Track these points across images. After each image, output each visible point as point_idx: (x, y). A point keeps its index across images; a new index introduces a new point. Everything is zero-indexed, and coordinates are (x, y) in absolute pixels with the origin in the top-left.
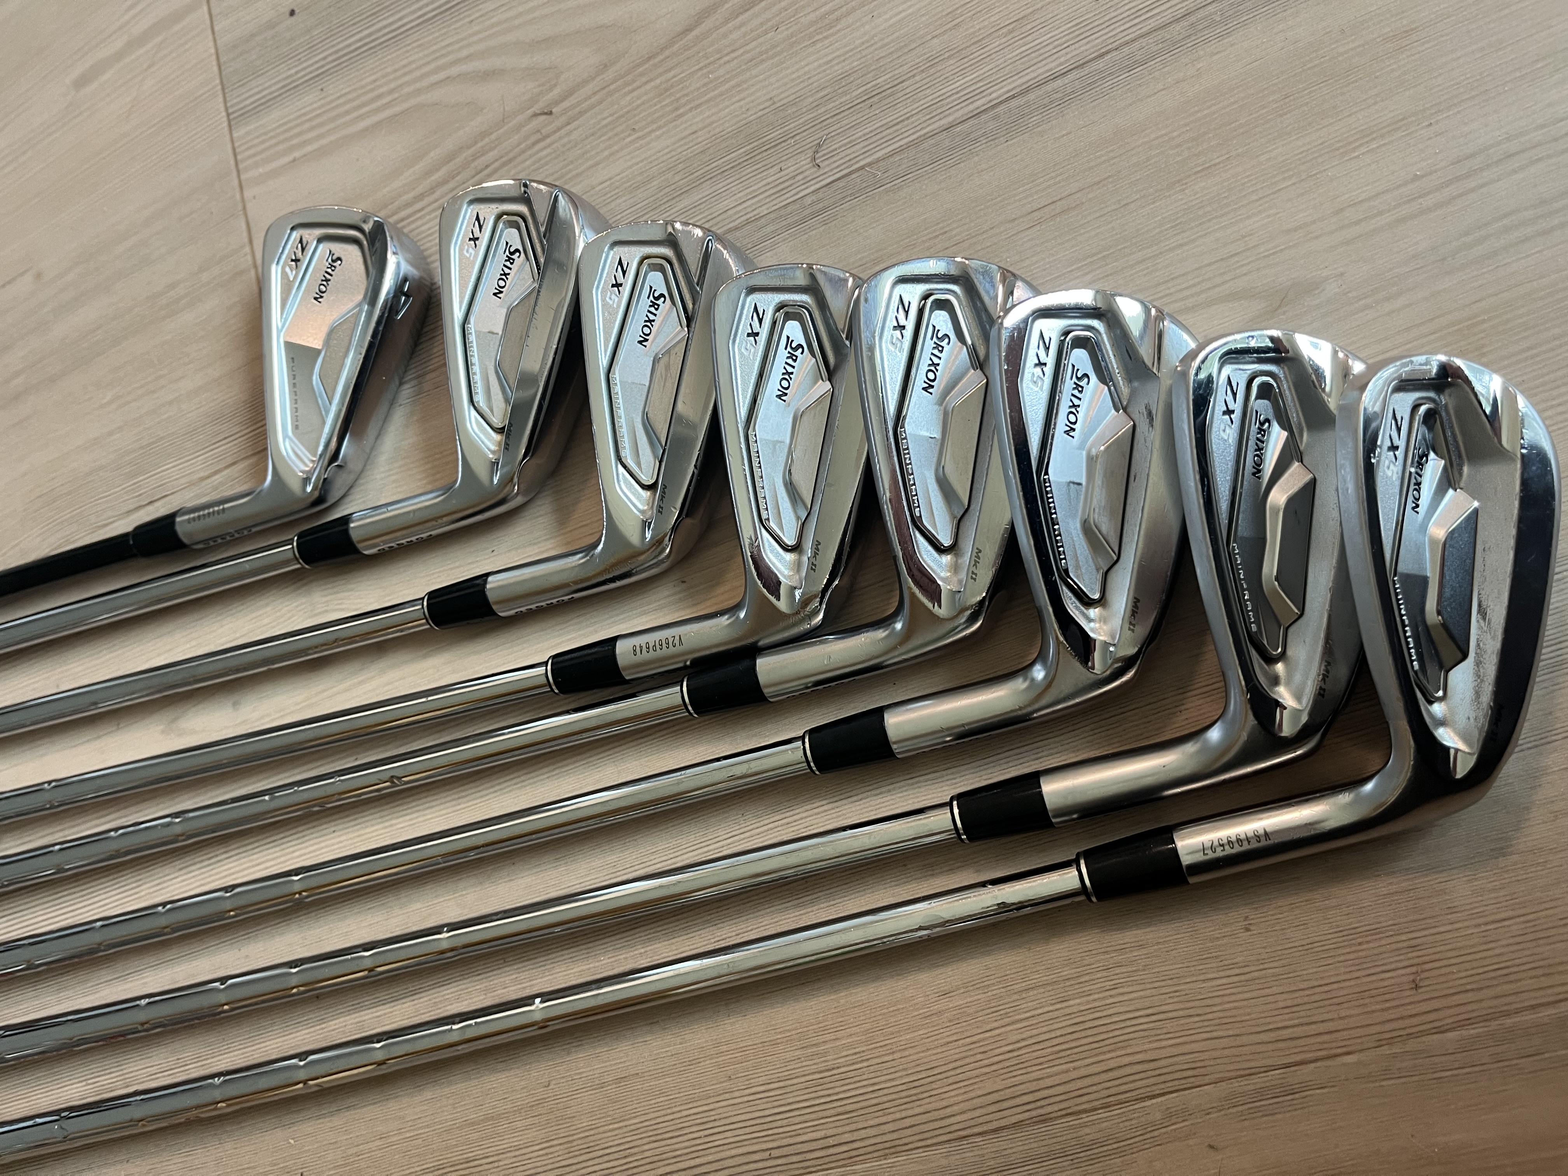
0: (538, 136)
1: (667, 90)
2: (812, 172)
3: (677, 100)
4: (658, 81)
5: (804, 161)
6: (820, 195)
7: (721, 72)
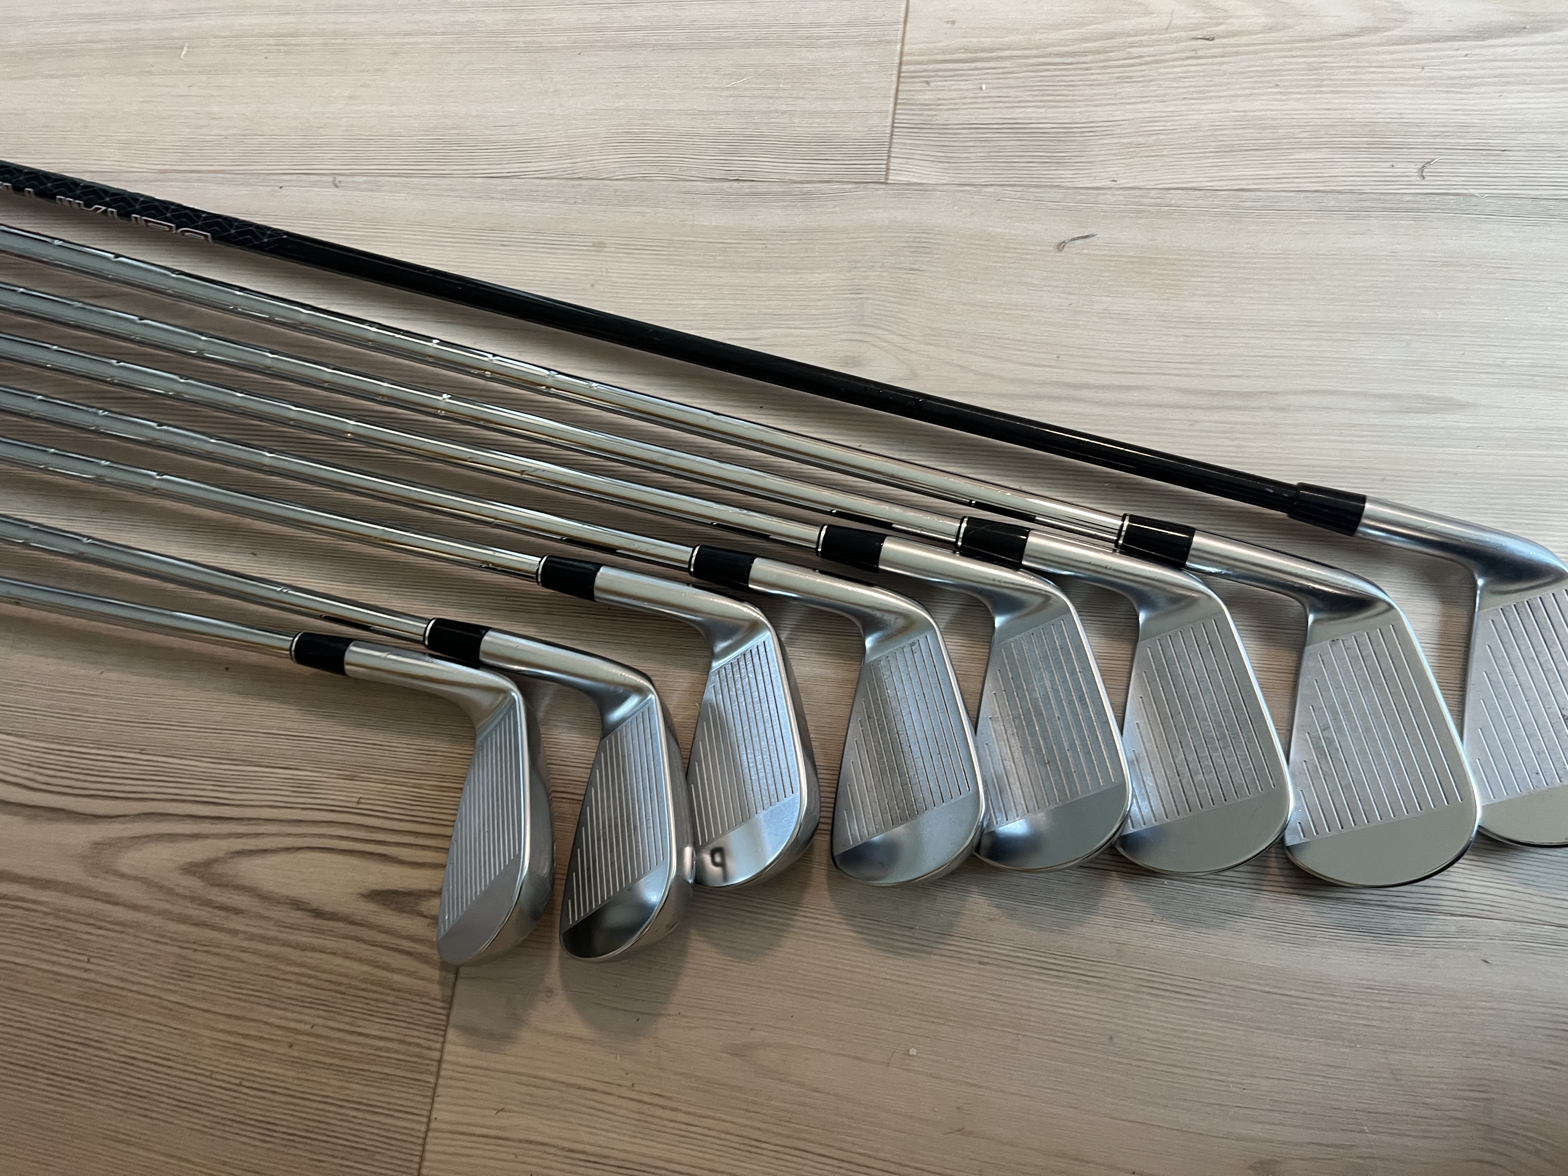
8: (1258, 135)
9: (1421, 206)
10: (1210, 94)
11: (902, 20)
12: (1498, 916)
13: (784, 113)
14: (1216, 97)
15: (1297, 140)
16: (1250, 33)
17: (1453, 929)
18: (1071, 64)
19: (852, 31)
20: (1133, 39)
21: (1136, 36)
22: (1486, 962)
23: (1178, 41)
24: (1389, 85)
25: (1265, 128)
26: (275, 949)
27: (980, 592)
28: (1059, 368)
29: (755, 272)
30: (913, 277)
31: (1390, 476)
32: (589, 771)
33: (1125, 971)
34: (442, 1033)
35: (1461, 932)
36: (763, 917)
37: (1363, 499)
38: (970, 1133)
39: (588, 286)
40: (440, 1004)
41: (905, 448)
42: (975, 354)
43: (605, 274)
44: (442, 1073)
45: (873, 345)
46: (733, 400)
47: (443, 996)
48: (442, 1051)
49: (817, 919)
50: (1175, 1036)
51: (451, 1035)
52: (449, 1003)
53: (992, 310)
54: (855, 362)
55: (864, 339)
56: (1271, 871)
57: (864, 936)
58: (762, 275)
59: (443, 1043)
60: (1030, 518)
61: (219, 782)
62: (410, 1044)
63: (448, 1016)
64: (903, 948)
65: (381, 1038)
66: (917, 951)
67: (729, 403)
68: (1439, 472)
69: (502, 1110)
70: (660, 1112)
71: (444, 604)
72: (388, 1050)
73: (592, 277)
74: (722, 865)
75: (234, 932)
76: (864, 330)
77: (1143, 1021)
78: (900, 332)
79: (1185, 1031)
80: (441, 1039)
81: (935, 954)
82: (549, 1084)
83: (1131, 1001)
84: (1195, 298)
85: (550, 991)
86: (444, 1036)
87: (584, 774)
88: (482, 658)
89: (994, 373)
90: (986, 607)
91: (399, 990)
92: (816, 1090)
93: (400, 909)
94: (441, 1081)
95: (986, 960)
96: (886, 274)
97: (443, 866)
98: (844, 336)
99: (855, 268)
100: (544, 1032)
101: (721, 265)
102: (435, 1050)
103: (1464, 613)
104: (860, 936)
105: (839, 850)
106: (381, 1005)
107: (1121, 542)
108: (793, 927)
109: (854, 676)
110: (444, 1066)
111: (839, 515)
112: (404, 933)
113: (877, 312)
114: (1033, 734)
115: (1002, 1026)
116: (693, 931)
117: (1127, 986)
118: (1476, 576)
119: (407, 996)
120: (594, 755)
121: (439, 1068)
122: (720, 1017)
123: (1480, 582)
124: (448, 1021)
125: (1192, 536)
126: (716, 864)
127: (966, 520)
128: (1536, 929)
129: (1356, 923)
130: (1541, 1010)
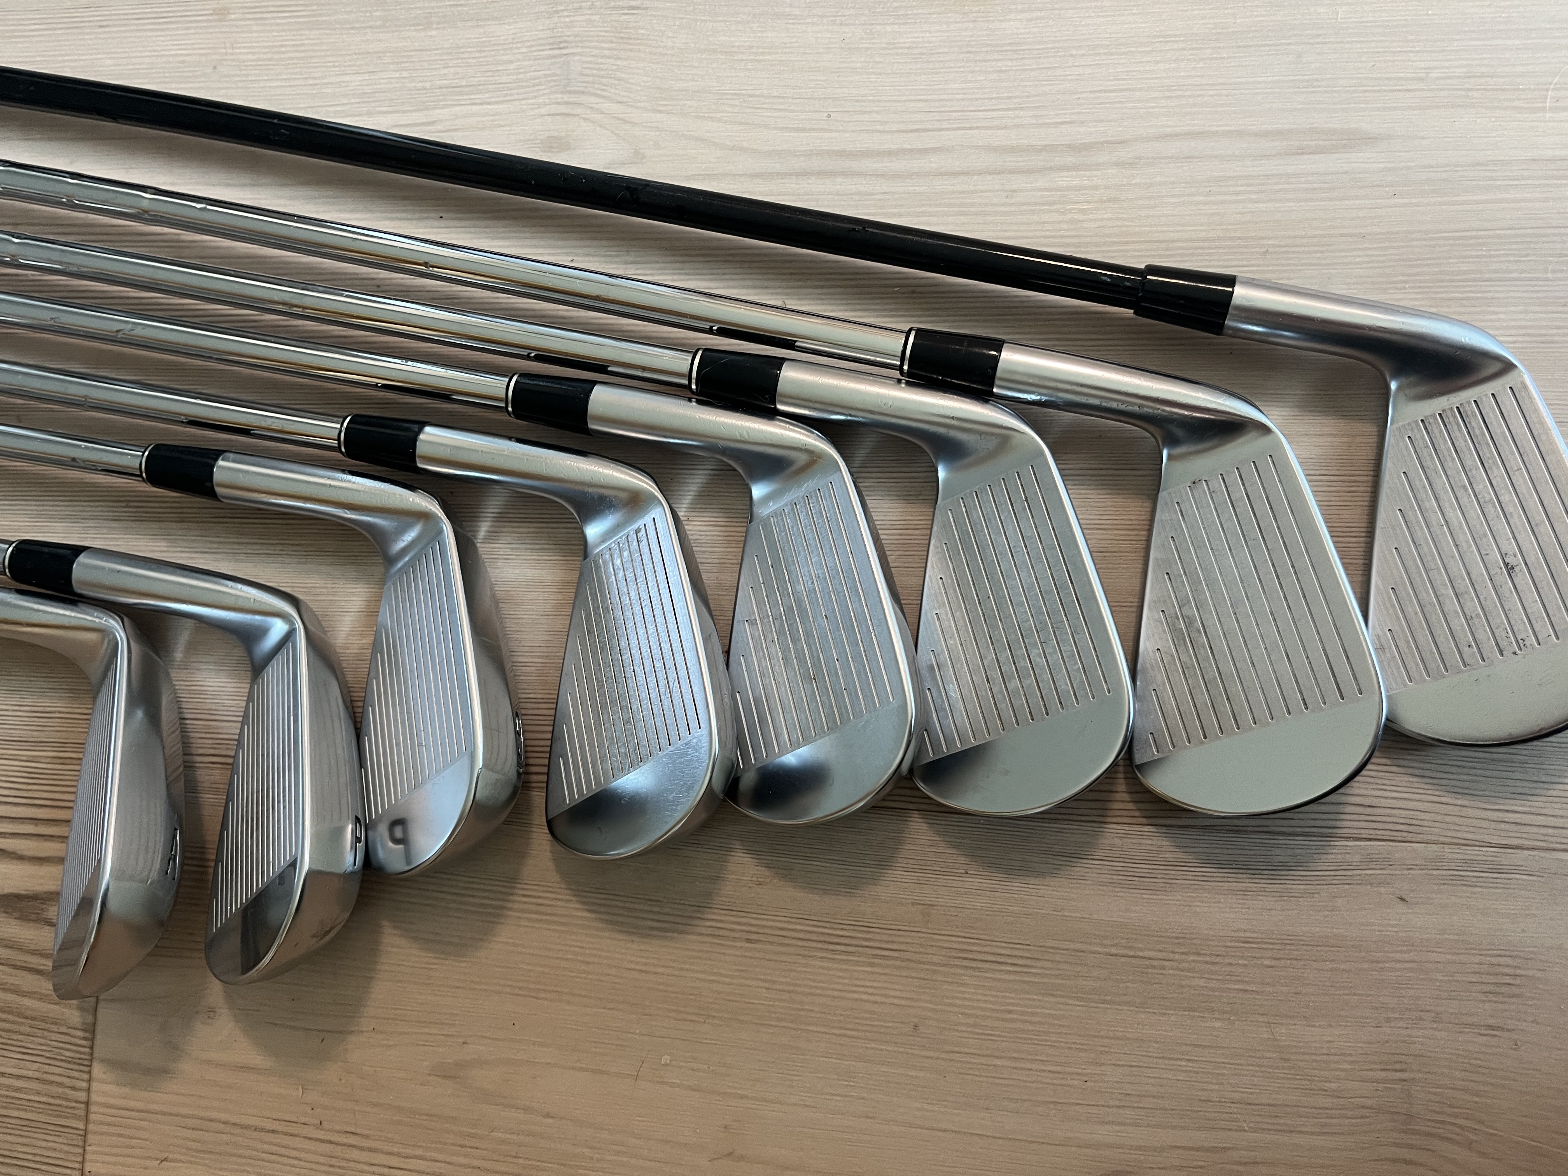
12: (1419, 838)
17: (1357, 858)
22: (1402, 899)
27: (726, 451)
28: (831, 131)
29: (424, 30)
30: (632, 18)
31: (1276, 246)
32: (239, 725)
33: (933, 940)
34: (86, 1069)
35: (1369, 860)
36: (471, 900)
37: (1231, 281)
38: (742, 1158)
39: (209, 70)
40: (80, 1034)
41: (631, 259)
42: (719, 120)
43: (230, 51)
44: (92, 1117)
45: (585, 119)
46: (404, 211)
47: (84, 1024)
48: (88, 1090)
49: (540, 897)
50: (997, 1019)
51: (98, 1070)
52: (91, 1030)
53: (740, 57)
54: (563, 145)
55: (572, 112)
56: (1118, 796)
58: (434, 33)
59: (89, 1081)
60: (789, 344)
62: (51, 1083)
63: (92, 1048)
64: (652, 928)
65: (19, 1077)
66: (668, 931)
67: (399, 215)
68: (1342, 235)
69: (165, 1160)
70: (355, 1154)
71: (51, 518)
72: (28, 1091)
73: (214, 57)
74: (403, 841)
76: (573, 98)
77: (957, 1002)
78: (619, 99)
79: (1010, 1012)
80: (86, 1076)
81: (691, 933)
82: (222, 1127)
83: (940, 978)
84: (1012, 16)
85: (212, 1011)
86: (90, 1072)
87: (235, 728)
89: (745, 144)
90: (735, 470)
91: (33, 1019)
92: (548, 1116)
93: (24, 918)
94: (91, 1127)
95: (754, 937)
96: (597, 17)
98: (543, 111)
99: (557, 12)
100: (209, 1062)
101: (379, 23)
102: (80, 1090)
104: (594, 916)
105: (555, 811)
106: (15, 1037)
107: (906, 367)
108: (510, 909)
109: (575, 576)
110: (93, 1108)
111: (539, 358)
112: (32, 947)
113: (589, 72)
114: (795, 640)
115: (778, 1020)
116: (385, 923)
117: (935, 959)
118: (1388, 378)
119: (43, 1025)
120: (244, 704)
121: (87, 1111)
122: (426, 1030)
123: (1394, 385)
124: (92, 1054)
125: (1000, 352)
126: (396, 841)
127: (700, 353)
128: (1471, 853)
129: (1230, 858)
130: (1477, 959)
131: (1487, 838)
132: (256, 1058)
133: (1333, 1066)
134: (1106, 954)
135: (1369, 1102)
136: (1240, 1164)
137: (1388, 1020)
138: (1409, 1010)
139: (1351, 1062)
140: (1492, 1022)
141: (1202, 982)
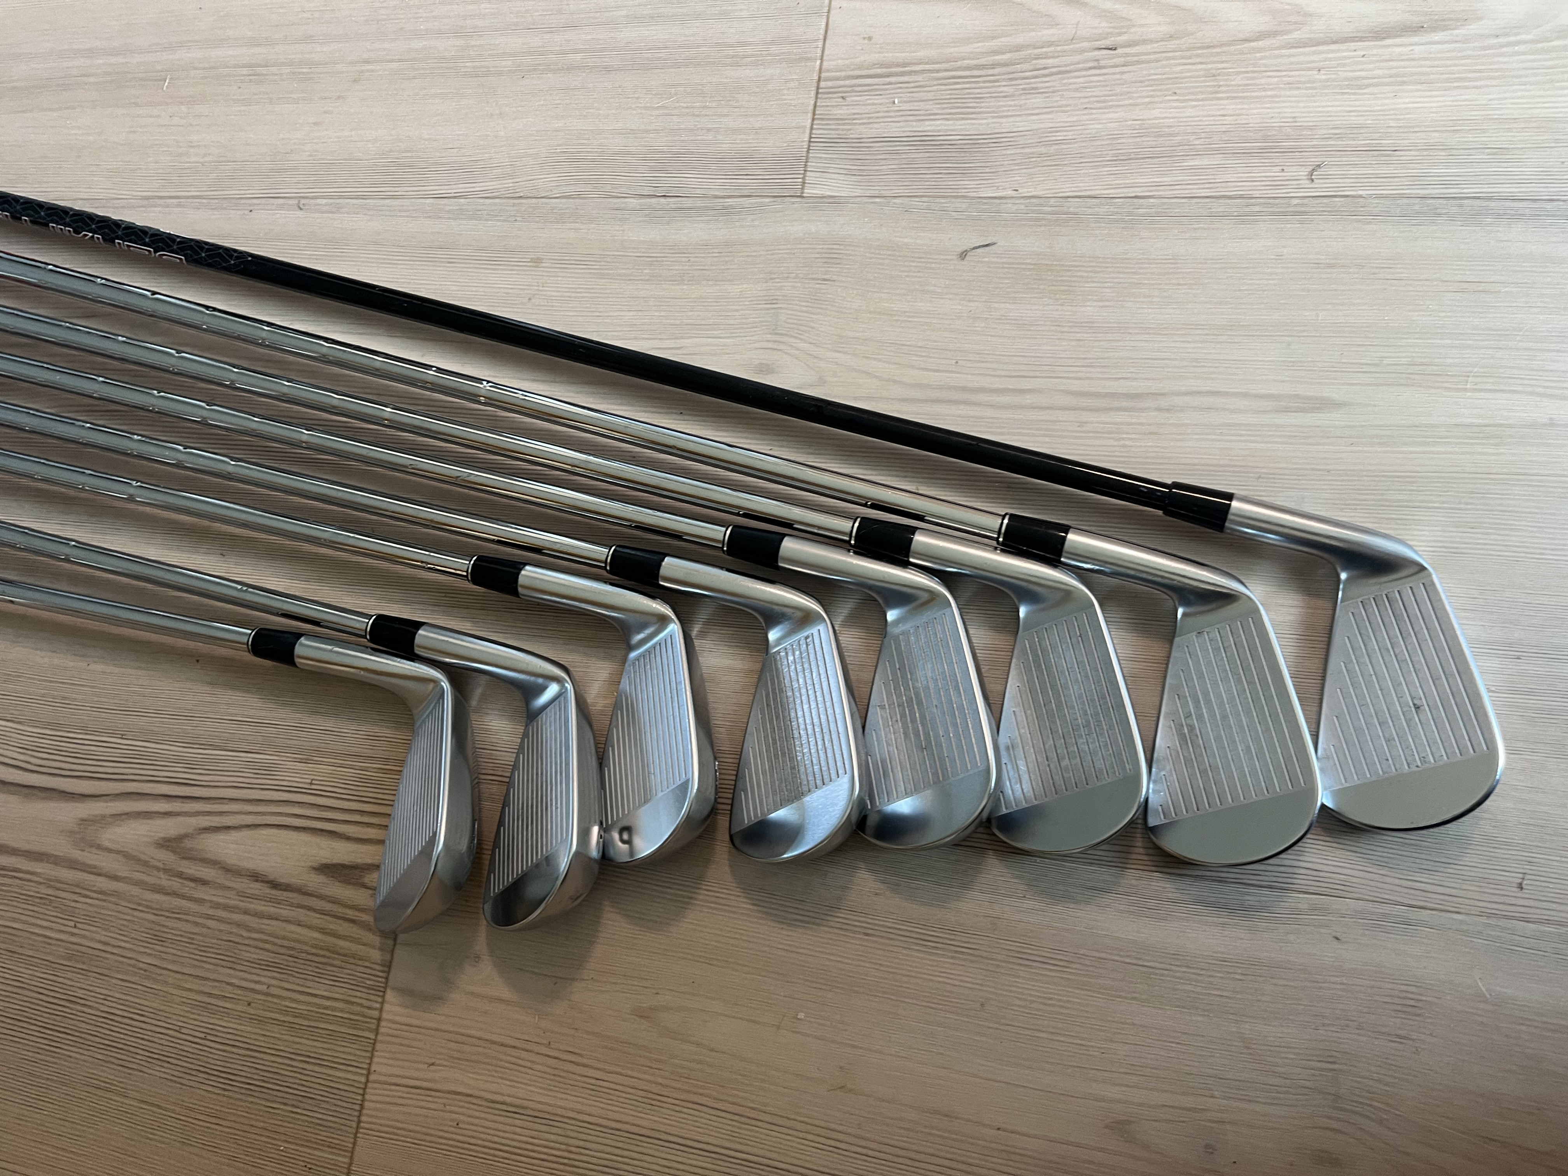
0: (1095, 64)
1: (1214, 76)
2: (1306, 183)
3: (1220, 86)
4: (1210, 66)
5: (1303, 172)
6: (1306, 201)
7: (1263, 81)
8: (1155, 143)
9: (1307, 209)
10: (1110, 103)
11: (822, 37)
12: (1351, 896)
13: (709, 130)
14: (1117, 106)
15: (1191, 147)
16: (1151, 41)
17: (1306, 906)
18: (980, 76)
19: (774, 49)
20: (1040, 50)
21: (1042, 47)
22: (1337, 939)
23: (1083, 51)
24: (1284, 89)
25: (1162, 136)
26: (236, 917)
27: (871, 588)
28: (958, 373)
29: (678, 284)
30: (823, 287)
31: (1266, 473)
32: (515, 755)
33: (998, 943)
34: (381, 994)
35: (1315, 909)
36: (668, 890)
37: (1230, 497)
38: (851, 1091)
39: (526, 300)
40: (381, 968)
41: (811, 451)
42: (880, 360)
43: (541, 288)
44: (382, 1030)
45: (786, 353)
46: (655, 407)
47: (382, 960)
48: (381, 1010)
49: (718, 892)
50: (1041, 1003)
51: (390, 995)
52: (388, 966)
53: (897, 318)
54: (768, 369)
55: (779, 348)
56: (1137, 850)
57: (760, 908)
58: (685, 287)
59: (382, 1003)
60: (920, 518)
61: (190, 765)
62: (352, 1003)
63: (387, 978)
64: (796, 920)
65: (328, 998)
66: (808, 923)
68: (1313, 470)
69: (433, 1064)
70: (573, 1068)
71: (391, 601)
72: (334, 1009)
73: (528, 292)
74: (628, 842)
75: (200, 901)
76: (777, 338)
77: (1013, 989)
78: (811, 341)
79: (1050, 999)
80: (380, 1000)
81: (824, 926)
82: (477, 1042)
83: (1002, 971)
84: (1088, 304)
85: (478, 958)
86: (383, 997)
87: (510, 758)
88: (417, 651)
89: (896, 378)
90: (876, 600)
91: (345, 955)
92: (712, 1050)
93: (347, 881)
94: (380, 1038)
95: (870, 932)
96: (799, 285)
97: (381, 842)
98: (757, 345)
99: (771, 279)
100: (472, 993)
101: (647, 278)
102: (375, 1009)
103: (1329, 605)
104: (755, 908)
105: (736, 829)
106: (329, 968)
107: (1001, 539)
108: (696, 899)
109: (758, 666)
110: (383, 1024)
111: (745, 515)
112: (349, 903)
113: (789, 321)
114: (913, 721)
115: (884, 992)
116: (607, 903)
117: (999, 957)
118: (1339, 570)
119: (352, 960)
120: (519, 740)
121: (378, 1026)
122: (629, 982)
123: (1343, 576)
124: (386, 983)
125: (1067, 533)
126: (623, 842)
127: (859, 520)
128: (1387, 909)
129: (1213, 899)
130: (1390, 986)
131: (1399, 899)
132: (506, 993)
133: (1283, 1055)
134: (1122, 962)
135: (1308, 1084)
136: (1210, 1121)
137: (1324, 1025)
138: (1338, 1018)
139: (1295, 1054)
140: (1400, 1032)
141: (1190, 988)
